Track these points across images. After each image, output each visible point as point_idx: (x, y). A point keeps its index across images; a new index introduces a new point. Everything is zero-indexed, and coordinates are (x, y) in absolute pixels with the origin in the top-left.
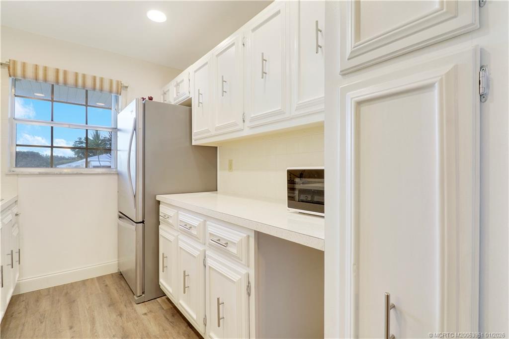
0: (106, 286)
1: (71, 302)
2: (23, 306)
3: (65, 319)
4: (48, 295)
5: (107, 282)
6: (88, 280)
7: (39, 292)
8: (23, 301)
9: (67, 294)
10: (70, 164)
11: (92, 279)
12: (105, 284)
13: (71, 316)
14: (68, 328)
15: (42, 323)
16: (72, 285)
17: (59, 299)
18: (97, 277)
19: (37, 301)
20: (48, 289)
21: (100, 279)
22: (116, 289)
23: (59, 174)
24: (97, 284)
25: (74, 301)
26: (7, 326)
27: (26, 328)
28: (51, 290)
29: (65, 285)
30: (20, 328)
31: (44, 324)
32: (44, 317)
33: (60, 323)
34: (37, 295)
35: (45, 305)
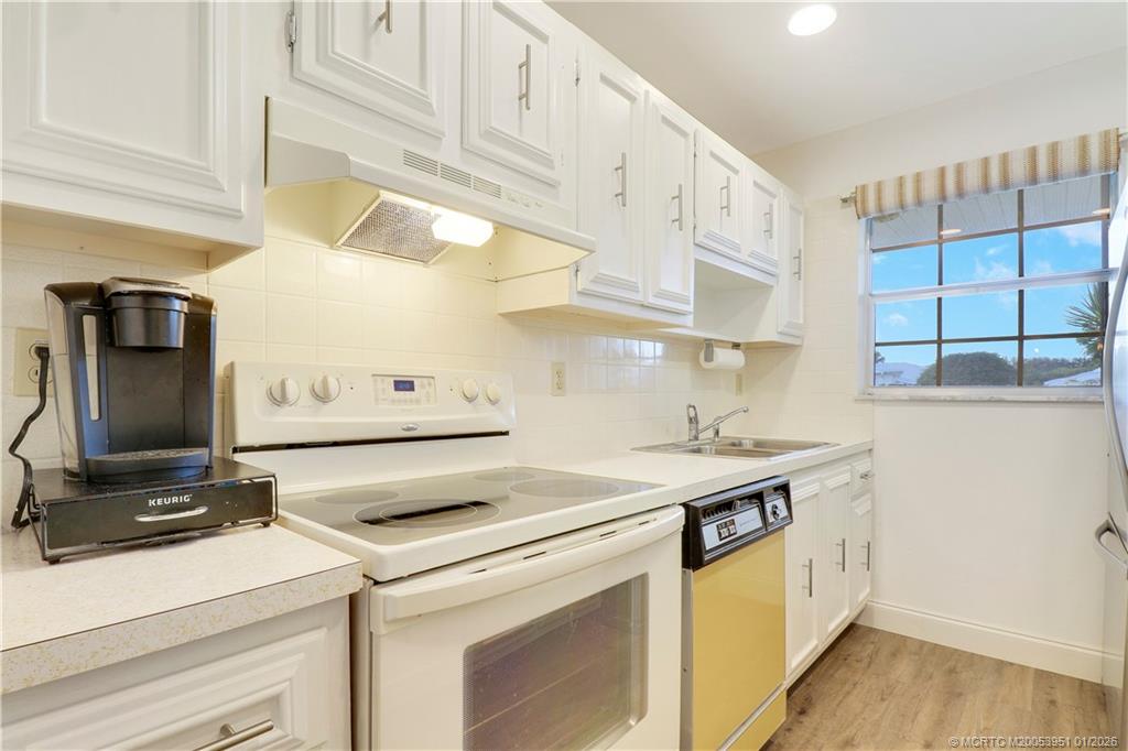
0: (1053, 702)
1: (953, 695)
2: (869, 651)
3: (924, 719)
4: (915, 654)
5: (1060, 695)
6: (1011, 664)
7: (904, 638)
8: (873, 643)
9: (952, 671)
10: (1073, 378)
11: (1023, 668)
12: (1050, 698)
13: (940, 723)
14: (922, 742)
15: (883, 700)
16: (972, 659)
17: (932, 674)
18: (1037, 670)
19: (894, 655)
20: (922, 644)
21: (1041, 675)
22: (1076, 724)
23: (950, 401)
24: (1030, 687)
25: (960, 694)
26: (831, 672)
27: (855, 692)
28: (925, 649)
29: (956, 650)
30: (847, 688)
31: (885, 704)
32: (891, 693)
33: (913, 721)
34: (899, 645)
35: (903, 670)
